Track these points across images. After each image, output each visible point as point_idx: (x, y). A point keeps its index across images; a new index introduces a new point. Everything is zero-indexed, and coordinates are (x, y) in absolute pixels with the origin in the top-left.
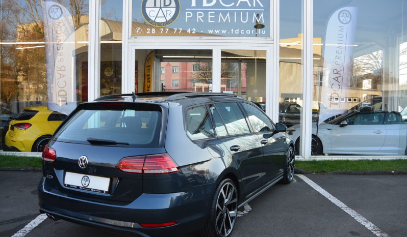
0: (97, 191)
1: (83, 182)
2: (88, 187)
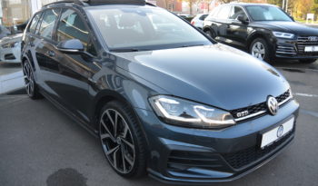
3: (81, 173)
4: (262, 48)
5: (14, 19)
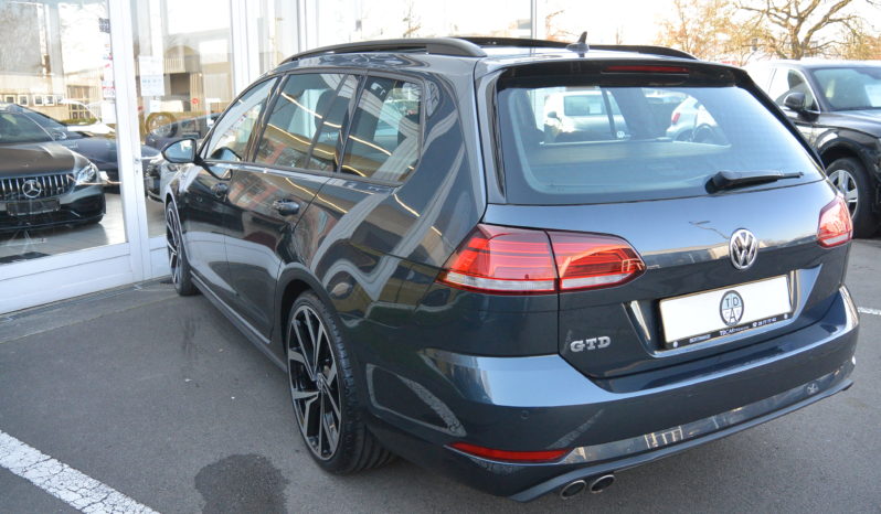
0: (767, 323)
1: (727, 314)
2: (741, 322)
3: (280, 467)
4: (850, 188)
5: (208, 101)
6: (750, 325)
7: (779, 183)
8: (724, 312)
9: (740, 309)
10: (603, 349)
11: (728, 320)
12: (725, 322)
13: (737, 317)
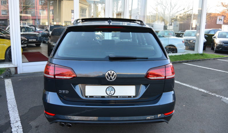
0: (124, 97)
1: (108, 92)
2: (114, 95)
6: (117, 97)
7: (137, 60)
8: (107, 92)
9: (114, 92)
10: (66, 94)
11: (109, 94)
12: (108, 94)
13: (112, 94)
